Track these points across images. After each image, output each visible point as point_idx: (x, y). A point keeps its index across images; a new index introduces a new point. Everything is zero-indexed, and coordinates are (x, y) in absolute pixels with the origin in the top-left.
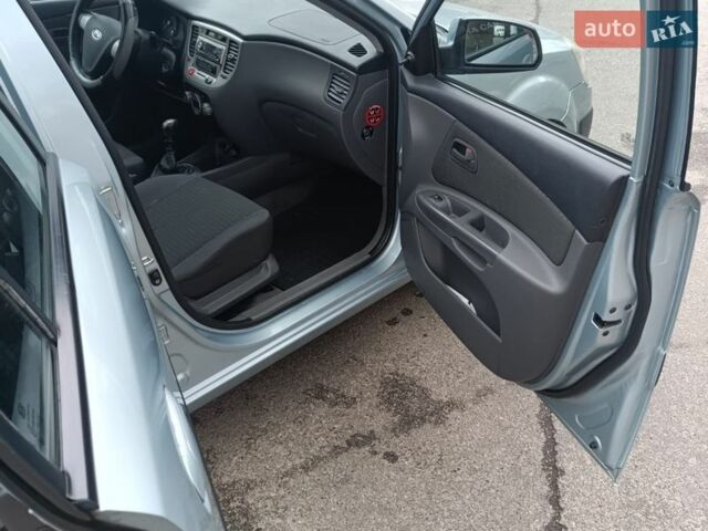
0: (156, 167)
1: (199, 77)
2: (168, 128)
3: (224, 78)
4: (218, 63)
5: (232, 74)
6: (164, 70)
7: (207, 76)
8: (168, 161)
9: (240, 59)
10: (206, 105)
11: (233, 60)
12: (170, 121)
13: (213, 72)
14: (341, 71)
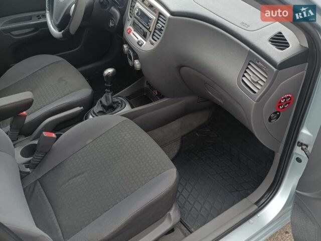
0: (99, 101)
1: (134, 37)
2: (107, 76)
3: (152, 44)
4: (148, 29)
5: (159, 41)
6: (111, 24)
7: (140, 38)
8: (107, 99)
9: (166, 30)
10: (137, 62)
11: (160, 30)
12: (110, 71)
13: (144, 36)
14: (259, 60)
